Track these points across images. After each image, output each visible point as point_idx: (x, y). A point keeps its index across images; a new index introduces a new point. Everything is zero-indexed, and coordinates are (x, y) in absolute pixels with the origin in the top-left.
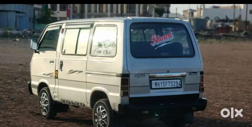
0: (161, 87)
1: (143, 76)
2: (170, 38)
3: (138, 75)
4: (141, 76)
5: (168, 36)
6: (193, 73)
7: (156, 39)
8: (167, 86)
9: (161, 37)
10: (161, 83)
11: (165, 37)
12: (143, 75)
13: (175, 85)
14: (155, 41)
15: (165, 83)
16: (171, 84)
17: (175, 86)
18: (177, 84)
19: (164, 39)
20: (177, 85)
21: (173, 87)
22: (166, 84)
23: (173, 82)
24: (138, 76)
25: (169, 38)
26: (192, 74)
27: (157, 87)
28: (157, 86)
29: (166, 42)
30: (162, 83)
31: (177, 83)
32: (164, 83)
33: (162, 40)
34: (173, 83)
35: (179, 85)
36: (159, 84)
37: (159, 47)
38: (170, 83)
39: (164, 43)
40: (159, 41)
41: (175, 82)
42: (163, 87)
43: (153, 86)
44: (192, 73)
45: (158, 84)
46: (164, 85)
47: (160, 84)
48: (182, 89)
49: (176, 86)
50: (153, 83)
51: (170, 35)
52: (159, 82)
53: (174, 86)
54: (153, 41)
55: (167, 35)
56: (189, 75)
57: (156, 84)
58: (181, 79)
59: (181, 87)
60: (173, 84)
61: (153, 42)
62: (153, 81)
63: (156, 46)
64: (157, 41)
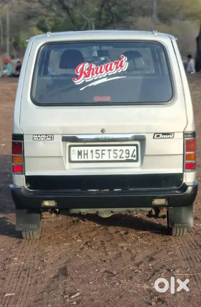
0: (90, 159)
1: (50, 139)
2: (120, 68)
3: (39, 136)
4: (46, 138)
5: (115, 64)
6: (163, 134)
7: (87, 71)
8: (105, 158)
9: (99, 68)
10: (92, 151)
11: (107, 66)
12: (50, 136)
13: (122, 156)
14: (83, 75)
15: (100, 152)
16: (115, 153)
17: (123, 158)
18: (129, 154)
19: (105, 71)
20: (127, 155)
21: (118, 159)
22: (102, 154)
23: (118, 150)
24: (39, 138)
25: (117, 68)
26: (160, 137)
27: (83, 159)
28: (81, 158)
29: (108, 76)
30: (94, 152)
31: (127, 152)
32: (98, 152)
33: (101, 72)
34: (119, 153)
35: (132, 156)
36: (87, 154)
37: (90, 85)
38: (112, 152)
39: (103, 78)
40: (93, 75)
41: (124, 150)
42: (95, 159)
43: (74, 157)
44: (161, 135)
45: (85, 154)
46: (97, 156)
47: (90, 154)
48: (138, 164)
49: (125, 159)
50: (74, 151)
51: (120, 62)
52: (87, 151)
53: (120, 157)
54: (79, 74)
55: (113, 64)
56: (154, 138)
57: (80, 153)
58: (137, 145)
59: (137, 161)
60: (119, 155)
61: (78, 77)
62: (72, 148)
63: (85, 84)
64: (87, 74)
